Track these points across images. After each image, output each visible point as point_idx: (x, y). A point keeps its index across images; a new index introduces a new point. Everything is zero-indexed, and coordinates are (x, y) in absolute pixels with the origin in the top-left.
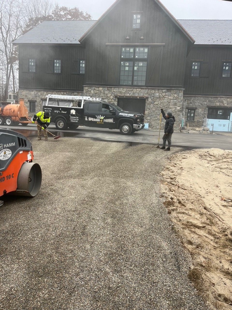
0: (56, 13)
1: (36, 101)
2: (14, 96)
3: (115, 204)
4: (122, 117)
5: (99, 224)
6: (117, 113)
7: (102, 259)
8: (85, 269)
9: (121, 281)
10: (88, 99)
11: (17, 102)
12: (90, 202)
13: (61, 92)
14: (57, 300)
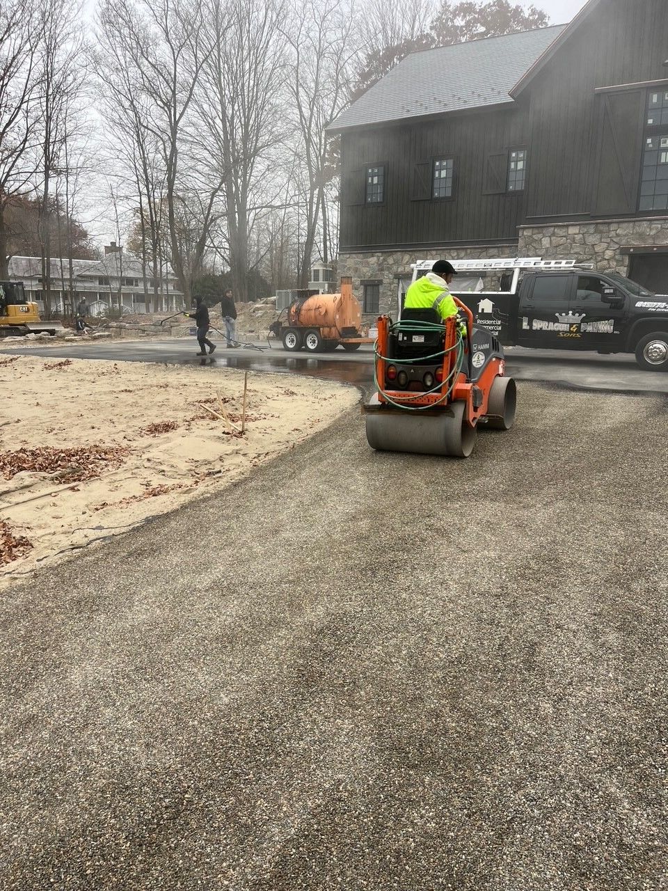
0: (441, 25)
1: (380, 282)
2: (326, 272)
3: (629, 590)
4: (645, 313)
5: (578, 644)
6: (626, 302)
7: (595, 753)
8: (541, 773)
9: (660, 832)
10: (532, 265)
11: (332, 289)
12: (547, 574)
13: (452, 251)
14: (462, 845)
